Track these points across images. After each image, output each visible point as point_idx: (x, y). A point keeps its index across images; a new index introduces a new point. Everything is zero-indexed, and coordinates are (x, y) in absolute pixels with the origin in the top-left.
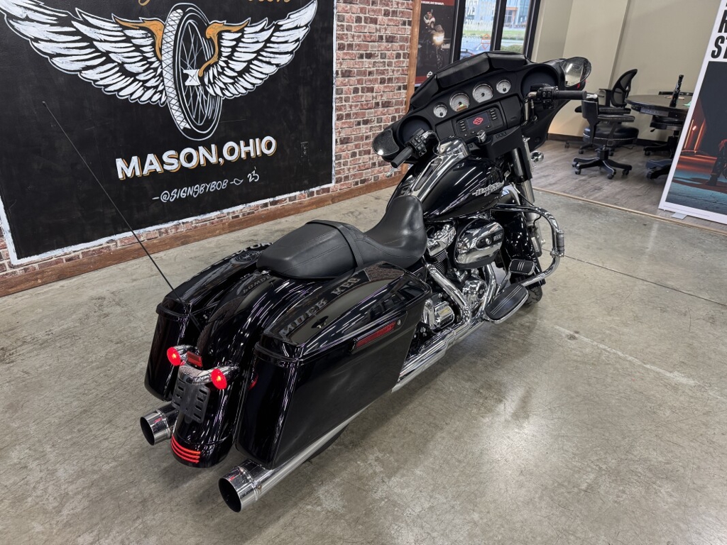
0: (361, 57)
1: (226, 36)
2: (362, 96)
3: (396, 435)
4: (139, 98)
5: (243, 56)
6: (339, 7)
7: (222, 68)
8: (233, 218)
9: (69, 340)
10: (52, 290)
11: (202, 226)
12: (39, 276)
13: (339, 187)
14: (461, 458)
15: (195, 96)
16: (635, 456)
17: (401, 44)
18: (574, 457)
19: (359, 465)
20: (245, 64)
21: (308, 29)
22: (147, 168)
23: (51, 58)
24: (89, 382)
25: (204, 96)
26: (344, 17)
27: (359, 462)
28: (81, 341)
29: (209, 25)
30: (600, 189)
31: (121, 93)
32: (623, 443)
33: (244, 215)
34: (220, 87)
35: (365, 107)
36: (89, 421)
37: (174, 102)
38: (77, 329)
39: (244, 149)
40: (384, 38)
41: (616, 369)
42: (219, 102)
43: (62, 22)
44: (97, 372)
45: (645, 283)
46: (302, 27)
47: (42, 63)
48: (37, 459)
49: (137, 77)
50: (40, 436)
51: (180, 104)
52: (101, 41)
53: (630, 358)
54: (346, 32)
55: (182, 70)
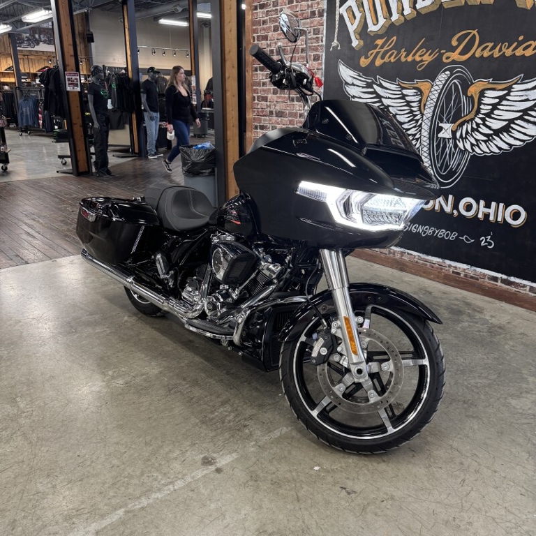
1: (489, 93)
5: (505, 114)
7: (478, 125)
8: (453, 272)
11: (422, 264)
15: (445, 147)
20: (505, 123)
25: (453, 149)
29: (472, 83)
33: (466, 276)
34: (471, 144)
37: (425, 149)
39: (483, 210)
42: (467, 157)
43: (369, 85)
49: (403, 126)
51: (430, 152)
52: (386, 98)
55: (438, 123)
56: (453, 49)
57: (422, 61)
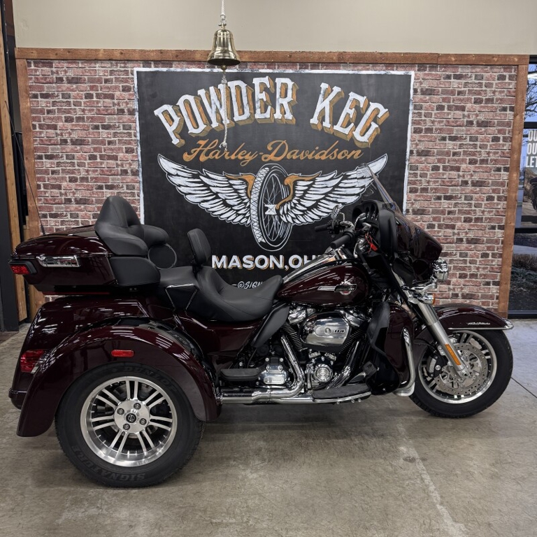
0: (439, 198)
1: (300, 183)
2: (439, 232)
4: (233, 220)
5: (313, 197)
6: (410, 160)
7: (295, 204)
15: (271, 222)
17: (494, 188)
20: (314, 202)
22: (231, 264)
23: (185, 195)
25: (278, 222)
26: (417, 167)
29: (287, 176)
31: (221, 217)
34: (292, 217)
37: (255, 224)
39: (306, 261)
40: (470, 182)
42: (290, 228)
43: (194, 176)
49: (233, 208)
51: (260, 226)
52: (214, 187)
54: (419, 178)
55: (264, 205)
56: (269, 153)
57: (244, 159)
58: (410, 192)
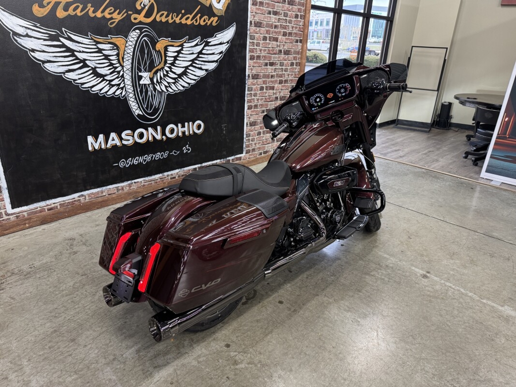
0: (266, 65)
1: (170, 49)
2: (266, 93)
3: (295, 356)
4: (106, 92)
6: (251, 29)
7: (167, 72)
8: (171, 178)
9: (46, 273)
10: (36, 232)
11: (148, 185)
12: (27, 222)
13: (248, 157)
14: (346, 376)
15: (147, 92)
16: (481, 377)
17: (295, 56)
18: (434, 378)
19: (266, 382)
20: (183, 69)
21: (229, 45)
22: (110, 143)
23: (43, 64)
24: (59, 307)
25: (153, 92)
26: (254, 36)
27: (266, 379)
28: (55, 273)
29: (158, 41)
30: (437, 161)
31: (93, 89)
32: (470, 366)
33: (179, 177)
34: (165, 85)
35: (268, 100)
36: (57, 339)
37: (131, 95)
38: (53, 263)
39: (181, 130)
40: (283, 51)
41: (461, 303)
42: (164, 96)
43: (52, 38)
44: (66, 298)
45: (476, 233)
46: (225, 43)
47: (36, 67)
48: (16, 371)
49: (105, 78)
50: (20, 352)
51: (136, 97)
52: (80, 52)
53: (470, 294)
54: (255, 47)
55: (138, 73)
56: (139, 12)
57: (112, 18)
58: (251, 59)
